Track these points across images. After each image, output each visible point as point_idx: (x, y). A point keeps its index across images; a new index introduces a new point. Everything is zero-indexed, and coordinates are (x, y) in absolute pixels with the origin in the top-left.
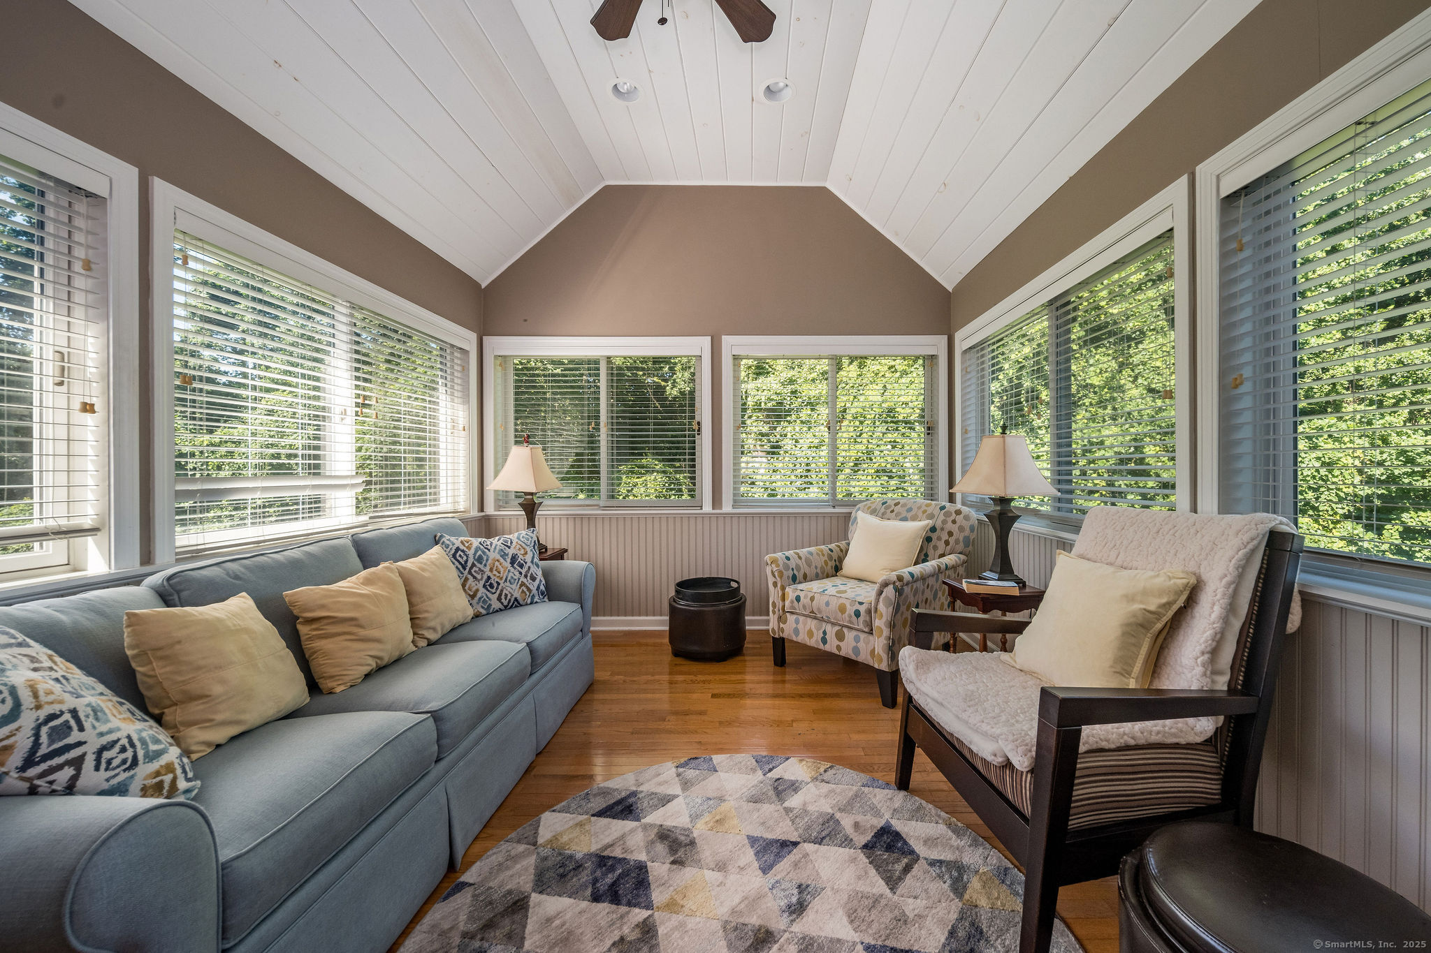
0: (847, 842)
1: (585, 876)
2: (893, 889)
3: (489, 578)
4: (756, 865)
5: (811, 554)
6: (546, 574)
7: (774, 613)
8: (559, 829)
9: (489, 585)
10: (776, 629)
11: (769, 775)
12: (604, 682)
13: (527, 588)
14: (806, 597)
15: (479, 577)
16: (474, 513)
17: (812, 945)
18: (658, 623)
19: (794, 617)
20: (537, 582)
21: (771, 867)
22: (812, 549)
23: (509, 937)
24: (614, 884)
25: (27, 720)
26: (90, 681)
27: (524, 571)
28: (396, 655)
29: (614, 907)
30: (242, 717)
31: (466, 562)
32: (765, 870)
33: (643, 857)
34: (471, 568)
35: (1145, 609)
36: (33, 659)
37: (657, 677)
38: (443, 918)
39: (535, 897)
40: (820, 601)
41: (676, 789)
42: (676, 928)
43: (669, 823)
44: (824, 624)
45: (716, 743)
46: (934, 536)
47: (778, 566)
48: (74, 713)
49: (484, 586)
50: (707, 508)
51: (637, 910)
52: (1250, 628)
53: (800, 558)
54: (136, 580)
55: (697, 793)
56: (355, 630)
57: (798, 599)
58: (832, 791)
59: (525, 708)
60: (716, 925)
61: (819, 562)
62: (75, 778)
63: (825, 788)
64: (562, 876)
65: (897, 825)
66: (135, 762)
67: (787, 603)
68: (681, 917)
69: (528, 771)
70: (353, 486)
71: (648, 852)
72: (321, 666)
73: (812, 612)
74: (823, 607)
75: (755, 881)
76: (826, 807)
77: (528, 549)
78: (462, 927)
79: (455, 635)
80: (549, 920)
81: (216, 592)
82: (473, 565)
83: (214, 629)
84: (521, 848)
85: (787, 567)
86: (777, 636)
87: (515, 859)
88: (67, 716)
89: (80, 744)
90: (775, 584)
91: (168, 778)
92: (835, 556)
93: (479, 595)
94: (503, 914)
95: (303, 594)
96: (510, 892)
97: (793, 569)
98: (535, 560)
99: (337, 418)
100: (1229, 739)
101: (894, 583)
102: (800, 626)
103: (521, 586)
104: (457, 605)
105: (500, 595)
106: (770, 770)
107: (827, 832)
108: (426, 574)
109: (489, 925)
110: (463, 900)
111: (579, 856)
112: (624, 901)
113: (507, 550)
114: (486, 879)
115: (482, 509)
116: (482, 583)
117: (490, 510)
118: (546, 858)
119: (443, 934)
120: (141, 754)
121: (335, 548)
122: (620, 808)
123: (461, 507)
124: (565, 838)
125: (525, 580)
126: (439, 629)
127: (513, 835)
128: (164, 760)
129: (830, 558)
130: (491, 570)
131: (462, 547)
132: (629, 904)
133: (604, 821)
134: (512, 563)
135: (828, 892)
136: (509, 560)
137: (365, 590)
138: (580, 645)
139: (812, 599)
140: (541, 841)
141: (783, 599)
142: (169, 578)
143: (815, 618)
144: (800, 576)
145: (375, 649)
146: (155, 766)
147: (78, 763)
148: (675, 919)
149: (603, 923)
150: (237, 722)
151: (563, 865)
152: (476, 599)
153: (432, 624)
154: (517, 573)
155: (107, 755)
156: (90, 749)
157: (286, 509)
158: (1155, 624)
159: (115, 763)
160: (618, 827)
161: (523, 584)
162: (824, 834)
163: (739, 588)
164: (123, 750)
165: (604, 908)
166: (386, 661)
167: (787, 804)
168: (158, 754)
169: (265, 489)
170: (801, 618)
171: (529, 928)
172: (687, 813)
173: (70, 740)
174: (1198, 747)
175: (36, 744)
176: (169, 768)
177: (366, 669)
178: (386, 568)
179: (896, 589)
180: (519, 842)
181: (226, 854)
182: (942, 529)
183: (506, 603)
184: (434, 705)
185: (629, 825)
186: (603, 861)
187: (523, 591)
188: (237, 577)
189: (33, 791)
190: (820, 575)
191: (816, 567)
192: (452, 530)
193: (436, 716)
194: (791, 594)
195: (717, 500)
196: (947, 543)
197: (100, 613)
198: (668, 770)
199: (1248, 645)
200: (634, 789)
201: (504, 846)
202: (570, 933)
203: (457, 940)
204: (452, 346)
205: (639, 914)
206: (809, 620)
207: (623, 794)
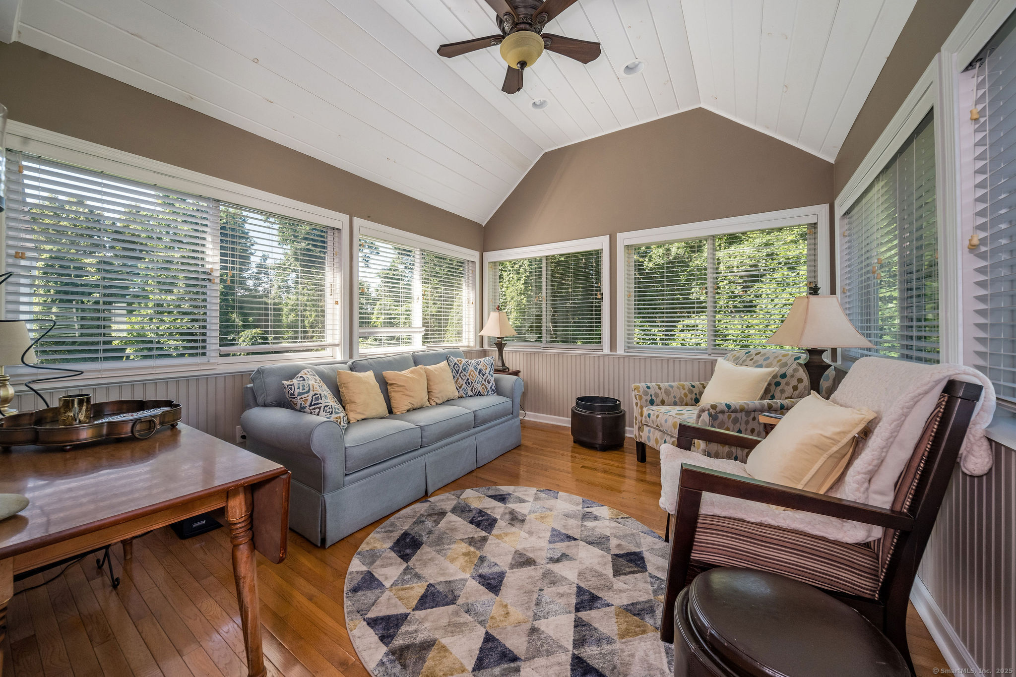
0: (607, 550)
1: (471, 514)
2: (614, 576)
3: (468, 379)
4: (548, 539)
5: (672, 387)
6: (496, 381)
7: (636, 424)
8: (470, 496)
9: (468, 383)
10: (637, 435)
11: (585, 509)
12: (526, 447)
13: (485, 386)
14: (654, 415)
15: (464, 378)
16: (478, 348)
17: (551, 574)
18: (565, 422)
19: (648, 428)
20: (491, 384)
21: (555, 542)
22: (675, 384)
23: (435, 521)
24: (481, 521)
25: (311, 393)
26: (328, 390)
27: (484, 378)
28: (419, 405)
29: (476, 527)
30: (364, 413)
31: (459, 370)
32: (550, 542)
33: (498, 517)
34: (460, 374)
35: (821, 435)
36: (315, 380)
37: (557, 450)
38: (418, 508)
39: (449, 514)
40: (662, 418)
41: (531, 499)
42: (496, 544)
43: (518, 510)
44: (666, 436)
45: (566, 488)
46: (783, 381)
47: (639, 391)
48: (320, 394)
49: (466, 383)
50: (607, 350)
51: (484, 532)
52: (921, 462)
53: (660, 388)
54: (346, 363)
55: (538, 504)
56: (404, 390)
57: (649, 415)
58: (619, 528)
59: (470, 441)
60: (513, 550)
61: (679, 393)
62: (319, 412)
63: (614, 524)
64: (463, 511)
65: (646, 555)
66: (332, 413)
67: (644, 419)
68: (500, 541)
69: (470, 472)
70: (420, 332)
71: (502, 516)
72: (394, 404)
73: (657, 426)
74: (663, 422)
75: (544, 543)
76: (608, 533)
77: (488, 367)
78: (422, 512)
79: (450, 402)
80: (450, 522)
81: (364, 369)
82: (462, 372)
83: (359, 380)
84: (454, 497)
85: (646, 393)
86: (638, 440)
87: (448, 499)
88: (319, 395)
89: (321, 403)
90: (637, 404)
91: (339, 420)
92: (696, 391)
93: (463, 387)
94: (436, 514)
95: (389, 374)
96: (442, 509)
97: (651, 396)
98: (491, 373)
99: (415, 301)
100: (891, 552)
101: (709, 410)
102: (651, 435)
103: (482, 385)
104: (449, 388)
105: (472, 388)
106: (588, 507)
107: (600, 542)
108: (436, 373)
109: (430, 515)
110: (426, 505)
111: (472, 507)
112: (481, 527)
113: (478, 366)
114: (437, 502)
115: (482, 346)
116: (465, 381)
117: (486, 347)
118: (460, 503)
119: (415, 512)
120: (333, 411)
121: (404, 357)
122: (500, 497)
123: (472, 344)
124: (471, 500)
125: (484, 383)
126: (441, 398)
127: (453, 492)
128: (339, 415)
129: (691, 392)
130: (469, 375)
131: (457, 363)
132: (482, 529)
133: (490, 499)
134: (479, 373)
135: (577, 562)
136: (478, 371)
137: (410, 375)
138: (510, 422)
139: (658, 416)
140: (461, 497)
141: (642, 415)
142: (353, 363)
143: (660, 431)
144: (658, 401)
145: (411, 400)
146: (336, 416)
147: (320, 408)
148: (497, 541)
149: (469, 530)
150: (363, 414)
151: (465, 508)
152: (462, 388)
153: (437, 396)
154: (481, 378)
155: (326, 408)
156: (323, 405)
157: (393, 340)
158: (831, 447)
159: (328, 411)
160: (495, 503)
161: (483, 384)
162: (595, 542)
163: (620, 404)
164: (330, 408)
165: (473, 526)
166: (415, 406)
167: (585, 523)
168: (338, 413)
169: (387, 332)
170: (652, 430)
171: (442, 521)
172: (529, 509)
173: (319, 402)
174: (851, 547)
175: (312, 401)
176: (340, 418)
177: (408, 408)
178: (420, 368)
179: (710, 415)
180: (453, 495)
181: (347, 445)
182: (792, 376)
183: (474, 393)
184: (422, 424)
185: (500, 504)
186: (481, 512)
187: (483, 388)
188: (371, 365)
189: (311, 413)
190: (679, 403)
191: (675, 397)
192: (456, 354)
193: (422, 428)
194: (645, 411)
195: (613, 346)
196: (795, 388)
197: (334, 371)
198: (533, 490)
199: (918, 477)
200: (511, 493)
201: (447, 494)
202: (455, 528)
203: (418, 515)
204: (468, 261)
205: (484, 534)
206: (657, 431)
207: (505, 493)
